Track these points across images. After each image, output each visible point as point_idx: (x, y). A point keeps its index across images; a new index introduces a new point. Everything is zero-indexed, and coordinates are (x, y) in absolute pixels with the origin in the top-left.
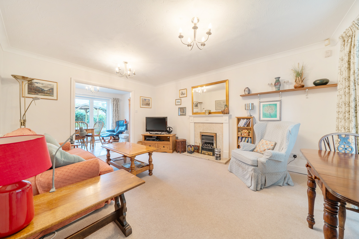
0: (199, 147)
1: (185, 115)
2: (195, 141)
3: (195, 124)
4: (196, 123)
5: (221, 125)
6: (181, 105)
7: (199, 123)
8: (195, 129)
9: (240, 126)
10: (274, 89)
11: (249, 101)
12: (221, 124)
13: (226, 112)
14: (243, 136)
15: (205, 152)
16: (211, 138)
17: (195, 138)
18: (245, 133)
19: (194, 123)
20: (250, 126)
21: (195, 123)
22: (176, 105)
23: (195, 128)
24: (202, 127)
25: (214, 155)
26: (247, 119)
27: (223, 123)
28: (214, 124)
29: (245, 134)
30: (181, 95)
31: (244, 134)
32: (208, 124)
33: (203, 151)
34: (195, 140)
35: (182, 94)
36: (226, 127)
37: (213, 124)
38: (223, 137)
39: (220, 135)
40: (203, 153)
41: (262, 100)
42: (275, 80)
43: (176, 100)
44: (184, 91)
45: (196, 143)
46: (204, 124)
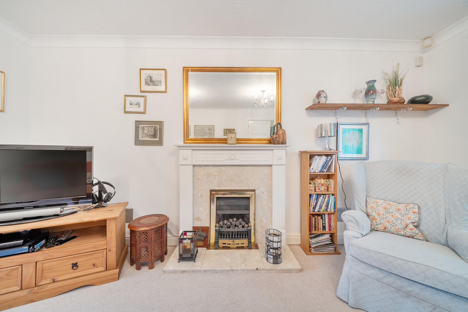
0: (206, 230)
1: (160, 143)
2: (193, 215)
3: (196, 168)
4: (198, 167)
5: (266, 170)
6: (144, 113)
7: (208, 166)
8: (193, 183)
9: (313, 171)
12: (266, 168)
13: (281, 140)
14: (318, 192)
15: (227, 241)
16: (244, 203)
17: (194, 208)
18: (323, 185)
19: (192, 166)
20: (333, 171)
21: (194, 166)
22: (126, 112)
23: (193, 180)
24: (215, 176)
25: (252, 246)
26: (327, 155)
27: (271, 166)
28: (250, 167)
29: (323, 188)
30: (147, 84)
31: (319, 189)
32: (233, 168)
33: (221, 242)
34: (193, 212)
35: (151, 81)
36: (278, 174)
37: (247, 168)
38: (271, 196)
39: (263, 193)
40: (221, 245)
42: (366, 86)
43: (126, 96)
44: (156, 76)
45: (198, 219)
46: (223, 168)
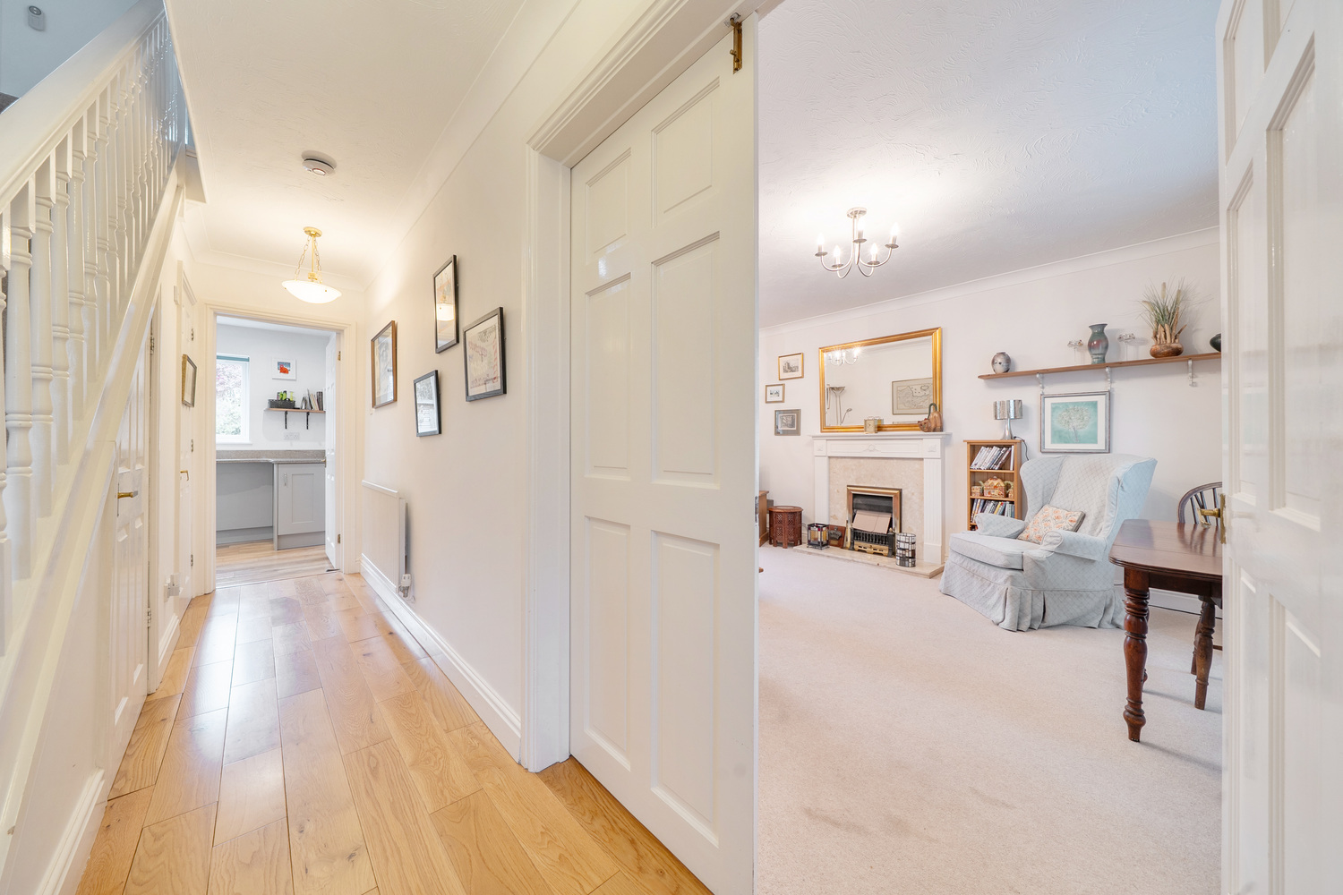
0: (843, 530)
1: (797, 433)
2: (829, 512)
3: (832, 460)
4: (834, 459)
5: (916, 465)
6: (783, 401)
7: (845, 457)
8: (829, 477)
9: (977, 467)
10: (1088, 359)
11: (1009, 394)
12: (917, 462)
13: (933, 426)
14: (987, 496)
15: (863, 544)
16: (885, 503)
17: (829, 504)
18: (996, 487)
19: (826, 458)
20: (1011, 469)
21: (829, 457)
22: (767, 402)
23: (829, 473)
24: (852, 470)
25: (893, 553)
26: (1000, 447)
27: (922, 459)
28: (895, 461)
29: (996, 492)
30: (785, 371)
31: (989, 493)
32: (871, 460)
33: (857, 544)
34: (829, 508)
35: (789, 368)
36: (932, 472)
37: (892, 461)
38: (922, 499)
39: (913, 494)
40: (856, 547)
41: (1049, 390)
42: (1090, 332)
43: (767, 386)
44: (794, 361)
45: (835, 517)
46: (862, 461)
